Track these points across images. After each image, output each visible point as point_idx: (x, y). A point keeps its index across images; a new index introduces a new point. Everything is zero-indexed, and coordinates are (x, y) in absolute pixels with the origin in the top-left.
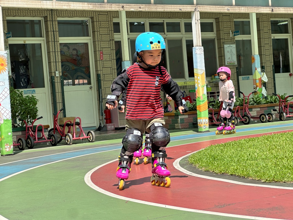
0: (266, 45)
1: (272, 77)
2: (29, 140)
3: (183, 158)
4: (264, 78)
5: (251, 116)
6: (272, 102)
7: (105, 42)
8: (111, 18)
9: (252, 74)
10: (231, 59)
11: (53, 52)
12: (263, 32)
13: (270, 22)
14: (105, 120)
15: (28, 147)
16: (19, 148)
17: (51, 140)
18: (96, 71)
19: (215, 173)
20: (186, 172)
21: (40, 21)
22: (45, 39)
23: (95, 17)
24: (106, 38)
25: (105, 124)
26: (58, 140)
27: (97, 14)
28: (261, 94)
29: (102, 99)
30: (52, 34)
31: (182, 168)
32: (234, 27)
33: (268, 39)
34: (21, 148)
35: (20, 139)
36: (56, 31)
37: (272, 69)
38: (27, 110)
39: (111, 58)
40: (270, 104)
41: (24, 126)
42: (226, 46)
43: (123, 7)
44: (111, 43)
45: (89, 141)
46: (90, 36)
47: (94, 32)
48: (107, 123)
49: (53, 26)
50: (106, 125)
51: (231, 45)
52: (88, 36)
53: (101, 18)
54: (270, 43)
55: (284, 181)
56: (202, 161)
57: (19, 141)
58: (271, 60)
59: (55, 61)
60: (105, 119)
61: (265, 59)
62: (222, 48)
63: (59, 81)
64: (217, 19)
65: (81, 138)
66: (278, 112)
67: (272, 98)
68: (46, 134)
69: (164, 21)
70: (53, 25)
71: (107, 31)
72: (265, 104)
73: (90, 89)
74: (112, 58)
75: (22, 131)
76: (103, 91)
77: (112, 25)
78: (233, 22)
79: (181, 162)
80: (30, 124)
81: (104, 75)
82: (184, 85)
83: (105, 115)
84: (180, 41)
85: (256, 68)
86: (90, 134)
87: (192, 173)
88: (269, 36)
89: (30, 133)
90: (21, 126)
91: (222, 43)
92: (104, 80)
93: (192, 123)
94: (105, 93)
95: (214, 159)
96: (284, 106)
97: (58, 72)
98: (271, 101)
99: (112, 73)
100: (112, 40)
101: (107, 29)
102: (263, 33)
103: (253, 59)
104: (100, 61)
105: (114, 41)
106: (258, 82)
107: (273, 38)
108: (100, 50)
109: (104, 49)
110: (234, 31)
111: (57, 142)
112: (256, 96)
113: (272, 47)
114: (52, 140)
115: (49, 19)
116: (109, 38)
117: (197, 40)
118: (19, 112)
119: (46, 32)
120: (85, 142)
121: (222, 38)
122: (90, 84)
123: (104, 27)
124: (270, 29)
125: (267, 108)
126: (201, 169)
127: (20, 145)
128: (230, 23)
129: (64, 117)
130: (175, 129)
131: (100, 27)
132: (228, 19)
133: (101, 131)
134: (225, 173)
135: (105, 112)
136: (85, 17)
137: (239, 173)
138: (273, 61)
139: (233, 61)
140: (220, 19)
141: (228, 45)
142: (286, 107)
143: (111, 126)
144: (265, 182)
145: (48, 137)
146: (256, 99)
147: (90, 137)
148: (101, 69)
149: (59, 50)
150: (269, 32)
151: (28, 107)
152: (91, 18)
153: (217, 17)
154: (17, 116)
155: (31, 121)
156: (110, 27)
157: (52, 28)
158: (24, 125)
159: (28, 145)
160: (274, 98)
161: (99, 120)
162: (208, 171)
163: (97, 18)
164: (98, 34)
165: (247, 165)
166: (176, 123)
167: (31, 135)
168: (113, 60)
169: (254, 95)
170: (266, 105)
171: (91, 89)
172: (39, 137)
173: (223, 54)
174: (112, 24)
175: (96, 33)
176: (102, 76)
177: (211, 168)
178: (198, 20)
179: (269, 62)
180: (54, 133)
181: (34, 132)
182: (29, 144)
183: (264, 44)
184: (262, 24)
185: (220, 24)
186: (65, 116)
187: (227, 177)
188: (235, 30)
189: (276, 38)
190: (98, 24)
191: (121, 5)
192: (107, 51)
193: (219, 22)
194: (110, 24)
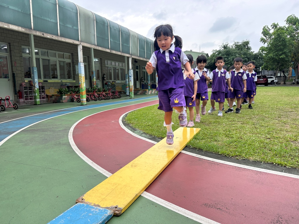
7: (17, 57)
8: (21, 45)
14: (18, 97)
18: (12, 71)
43: (43, 34)
46: (8, 53)
47: (10, 51)
71: (18, 52)
73: (8, 81)
81: (17, 74)
83: (18, 94)
85: (94, 76)
91: (74, 65)
92: (17, 77)
94: (18, 83)
100: (21, 56)
104: (14, 66)
106: (94, 82)
109: (17, 61)
121: (74, 62)
122: (8, 78)
123: (16, 49)
140: (74, 54)
152: (9, 43)
156: (20, 50)
161: (14, 96)
164: (13, 52)
166: (61, 100)
176: (15, 74)
178: (81, 49)
190: (13, 47)
191: (42, 33)
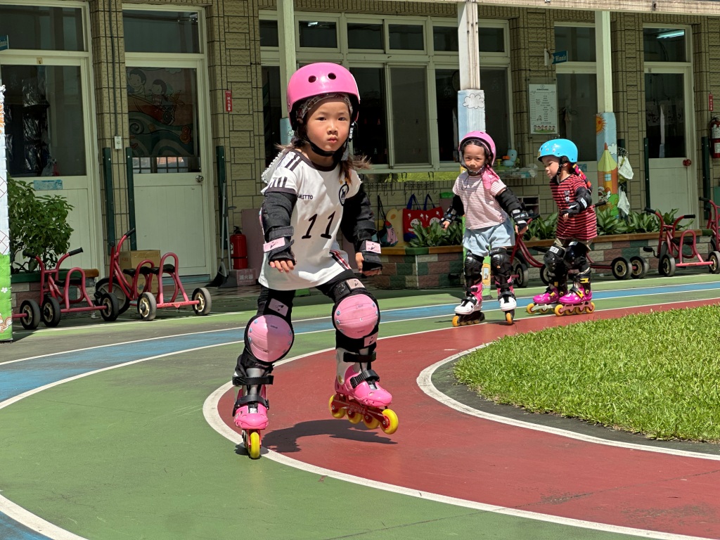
0: (631, 88)
1: (642, 168)
2: (49, 306)
3: (440, 368)
4: (625, 170)
5: (591, 262)
6: (641, 230)
7: (238, 69)
8: (256, 8)
9: (595, 159)
10: (543, 121)
11: (108, 88)
12: (624, 57)
13: (642, 33)
14: (233, 260)
15: (46, 323)
16: (23, 324)
17: (103, 307)
18: (213, 138)
19: (526, 410)
20: (454, 405)
21: (79, 10)
22: (89, 54)
23: (215, 5)
24: (241, 58)
25: (233, 270)
26: (121, 307)
28: (615, 208)
29: (227, 209)
30: (109, 44)
31: (442, 394)
32: (554, 41)
33: (635, 74)
34: (29, 324)
35: (26, 303)
36: (118, 37)
37: (642, 148)
38: (44, 230)
39: (251, 107)
40: (636, 234)
41: (36, 270)
42: (532, 87)
44: (254, 71)
45: (197, 314)
46: (203, 53)
47: (211, 42)
48: (238, 269)
49: (110, 24)
50: (236, 272)
51: (546, 86)
52: (196, 51)
53: (230, 9)
54: (639, 85)
55: (701, 438)
56: (490, 376)
57: (25, 308)
58: (640, 125)
59: (112, 111)
60: (231, 258)
61: (626, 123)
62: (524, 93)
63: (121, 161)
64: (514, 20)
65: (177, 304)
66: (656, 254)
67: (642, 219)
68: (90, 292)
69: (383, 20)
70: (110, 21)
71: (244, 42)
72: (625, 233)
73: (197, 183)
74: (255, 108)
75: (30, 282)
76: (229, 188)
77: (257, 27)
78: (553, 30)
79: (435, 376)
80: (50, 267)
81: (232, 150)
82: (428, 180)
83: (232, 247)
84: (422, 72)
85: (606, 144)
86: (199, 294)
87: (469, 407)
88: (638, 68)
89: (51, 288)
90: (27, 269)
91: (523, 81)
92: (233, 162)
93: (447, 275)
94: (234, 195)
95: (520, 374)
96: (671, 241)
97: (120, 137)
98: (639, 226)
99: (252, 145)
100: (256, 64)
101: (243, 37)
102: (624, 60)
103: (600, 122)
104: (223, 113)
105: (259, 67)
106: (609, 178)
107: (646, 71)
108: (225, 87)
109: (235, 86)
110: (554, 52)
111: (116, 311)
112: (604, 212)
113: (644, 93)
114: (105, 307)
115: (101, 7)
116: (249, 58)
117: (470, 74)
118: (25, 234)
119: (93, 38)
120: (187, 315)
121: (523, 67)
122: (199, 171)
123: (236, 31)
124: (642, 48)
125: (628, 245)
126: (489, 399)
127: (27, 318)
128: (544, 31)
129: (132, 250)
130: (406, 288)
131: (227, 31)
132: (541, 21)
133: (221, 286)
134: (551, 411)
135: (233, 239)
136: (192, 4)
137: (587, 412)
138: (645, 128)
139: (548, 126)
140: (522, 20)
141: (539, 86)
142: (676, 241)
143: (248, 274)
144: (655, 438)
145: (94, 299)
146: (604, 220)
147: (198, 301)
148: (227, 135)
149: (124, 85)
150: (638, 57)
151: (46, 224)
152: (206, 7)
153: (513, 16)
154: (19, 245)
155: (54, 259)
156: (252, 32)
157: (108, 29)
158: (36, 267)
159: (46, 317)
160: (648, 219)
161: (218, 258)
162: (508, 404)
163: (221, 8)
164: (223, 48)
165: (603, 393)
166: (408, 274)
167: (53, 294)
168: (255, 114)
169: (599, 211)
170: (627, 237)
171: (199, 181)
172: (73, 298)
173: (525, 106)
174: (257, 24)
175: (217, 44)
176: (228, 151)
177: (514, 397)
178: (472, 25)
179: (637, 130)
180: (110, 291)
181: (62, 285)
182: (48, 314)
183: (625, 85)
184: (623, 36)
185: (521, 33)
186: (134, 247)
187: (559, 422)
188: (556, 50)
189: (654, 71)
190: (221, 24)
192: (243, 91)
193: (518, 28)
194: (251, 23)
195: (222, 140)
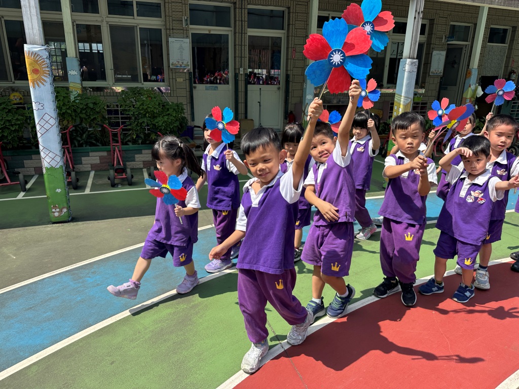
7: (299, 38)
11: (239, 45)
18: (286, 70)
21: (229, 8)
22: (232, 29)
23: (292, 7)
24: (301, 33)
27: (295, 4)
30: (240, 24)
36: (245, 21)
39: (303, 57)
42: (435, 53)
46: (285, 30)
47: (289, 25)
49: (241, 15)
51: (441, 52)
52: (283, 29)
53: (298, 9)
59: (240, 56)
62: (430, 55)
63: (243, 79)
64: (432, 20)
70: (242, 13)
73: (277, 90)
76: (290, 93)
78: (450, 26)
81: (293, 76)
85: (470, 84)
91: (431, 49)
92: (293, 82)
94: (292, 96)
99: (302, 74)
101: (303, 23)
103: (469, 73)
104: (291, 59)
108: (293, 46)
109: (297, 47)
110: (448, 36)
115: (237, 6)
116: (305, 34)
119: (234, 21)
121: (432, 43)
122: (279, 84)
123: (301, 20)
124: (488, 37)
128: (445, 26)
131: (296, 19)
132: (445, 21)
135: (289, 116)
136: (280, 6)
140: (436, 20)
141: (438, 52)
148: (292, 69)
149: (247, 44)
150: (485, 40)
152: (288, 8)
153: (432, 18)
157: (240, 17)
163: (294, 9)
164: (293, 28)
175: (291, 26)
176: (291, 77)
185: (435, 27)
190: (294, 16)
192: (301, 49)
193: (433, 24)
195: (289, 71)
